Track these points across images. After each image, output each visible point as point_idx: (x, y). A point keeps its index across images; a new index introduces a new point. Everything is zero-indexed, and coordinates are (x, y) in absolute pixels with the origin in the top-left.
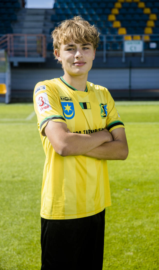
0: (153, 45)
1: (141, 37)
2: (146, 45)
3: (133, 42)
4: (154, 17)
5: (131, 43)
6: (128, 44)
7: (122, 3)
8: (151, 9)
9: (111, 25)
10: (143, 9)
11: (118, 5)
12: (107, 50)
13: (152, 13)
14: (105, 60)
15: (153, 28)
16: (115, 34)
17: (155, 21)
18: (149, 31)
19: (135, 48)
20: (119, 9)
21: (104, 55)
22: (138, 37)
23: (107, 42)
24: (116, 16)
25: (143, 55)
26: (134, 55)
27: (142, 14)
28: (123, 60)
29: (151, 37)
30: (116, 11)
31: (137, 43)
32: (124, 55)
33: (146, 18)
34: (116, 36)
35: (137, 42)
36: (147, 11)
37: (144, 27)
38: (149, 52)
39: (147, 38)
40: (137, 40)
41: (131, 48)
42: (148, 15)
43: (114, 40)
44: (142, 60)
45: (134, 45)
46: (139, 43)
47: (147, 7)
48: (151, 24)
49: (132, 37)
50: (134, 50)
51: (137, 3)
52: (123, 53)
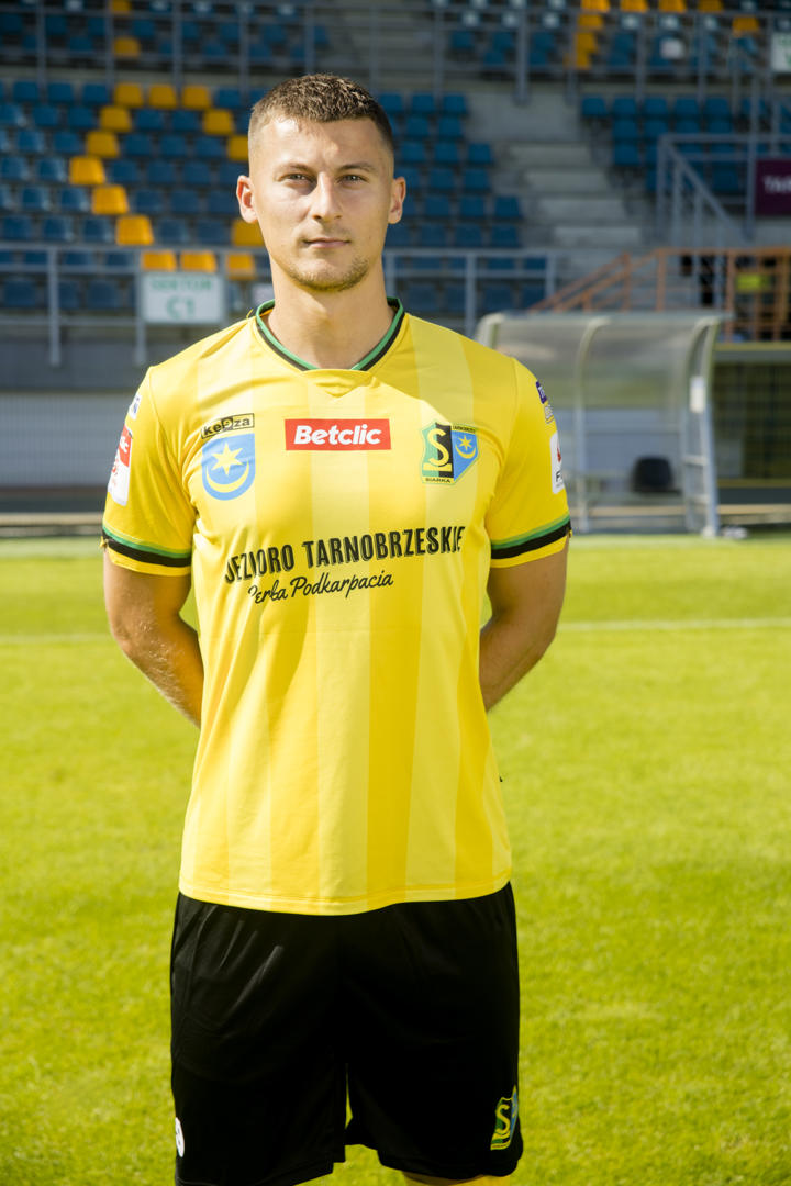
1: (218, 258)
2: (238, 294)
3: (179, 279)
5: (174, 285)
6: (161, 286)
7: (134, 112)
9: (84, 205)
10: (224, 140)
11: (117, 118)
12: (66, 310)
14: (55, 356)
16: (101, 242)
19: (190, 304)
20: (121, 136)
21: (54, 334)
22: (206, 258)
23: (62, 276)
24: (108, 163)
26: (187, 333)
27: (219, 161)
28: (140, 356)
29: (260, 260)
30: (104, 143)
31: (196, 285)
32: (141, 335)
34: (104, 249)
35: (199, 279)
39: (243, 265)
40: (200, 271)
41: (170, 305)
43: (96, 268)
45: (184, 293)
46: (207, 285)
47: (242, 131)
49: (178, 257)
50: (185, 316)
51: (199, 114)
52: (139, 325)
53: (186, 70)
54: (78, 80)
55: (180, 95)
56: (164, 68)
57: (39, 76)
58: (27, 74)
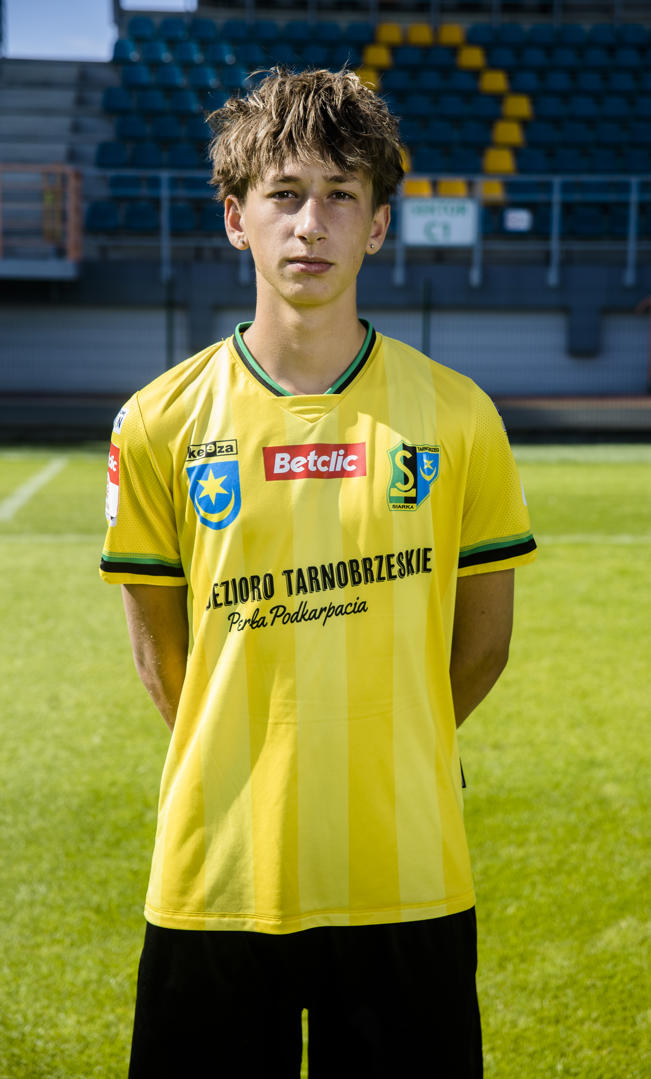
0: (519, 220)
1: (470, 185)
2: (491, 218)
3: (436, 204)
4: (519, 106)
5: (432, 210)
6: (419, 211)
7: (394, 49)
8: (511, 74)
10: (476, 74)
11: (379, 56)
13: (515, 89)
15: (516, 151)
17: (524, 124)
18: (500, 161)
19: (446, 228)
20: (382, 72)
22: (458, 184)
25: (477, 257)
26: (441, 255)
27: (473, 94)
28: (399, 276)
29: (510, 186)
30: (367, 79)
31: (453, 209)
32: (400, 257)
33: (491, 111)
35: (455, 204)
36: (495, 81)
37: (484, 144)
38: (501, 247)
39: (494, 191)
40: (453, 196)
41: (428, 229)
42: (498, 99)
44: (475, 276)
45: (441, 217)
46: (462, 210)
47: (492, 65)
48: (509, 133)
49: (435, 185)
50: (440, 238)
51: (454, 50)
52: (398, 246)
53: (444, 9)
54: (344, 21)
55: (436, 32)
56: (422, 8)
57: (310, 18)
58: (298, 16)
